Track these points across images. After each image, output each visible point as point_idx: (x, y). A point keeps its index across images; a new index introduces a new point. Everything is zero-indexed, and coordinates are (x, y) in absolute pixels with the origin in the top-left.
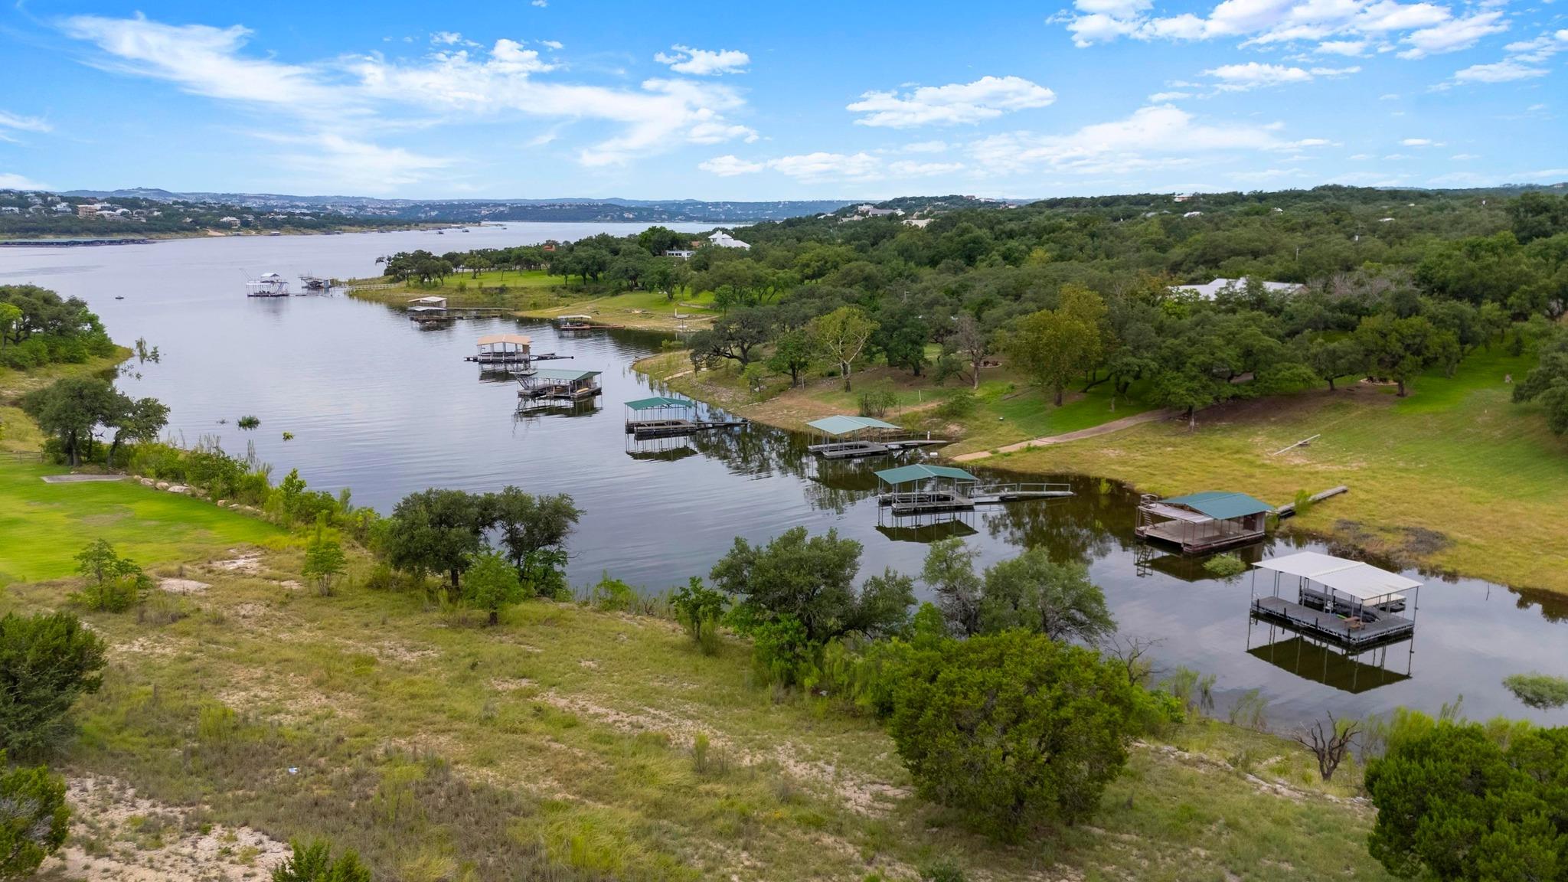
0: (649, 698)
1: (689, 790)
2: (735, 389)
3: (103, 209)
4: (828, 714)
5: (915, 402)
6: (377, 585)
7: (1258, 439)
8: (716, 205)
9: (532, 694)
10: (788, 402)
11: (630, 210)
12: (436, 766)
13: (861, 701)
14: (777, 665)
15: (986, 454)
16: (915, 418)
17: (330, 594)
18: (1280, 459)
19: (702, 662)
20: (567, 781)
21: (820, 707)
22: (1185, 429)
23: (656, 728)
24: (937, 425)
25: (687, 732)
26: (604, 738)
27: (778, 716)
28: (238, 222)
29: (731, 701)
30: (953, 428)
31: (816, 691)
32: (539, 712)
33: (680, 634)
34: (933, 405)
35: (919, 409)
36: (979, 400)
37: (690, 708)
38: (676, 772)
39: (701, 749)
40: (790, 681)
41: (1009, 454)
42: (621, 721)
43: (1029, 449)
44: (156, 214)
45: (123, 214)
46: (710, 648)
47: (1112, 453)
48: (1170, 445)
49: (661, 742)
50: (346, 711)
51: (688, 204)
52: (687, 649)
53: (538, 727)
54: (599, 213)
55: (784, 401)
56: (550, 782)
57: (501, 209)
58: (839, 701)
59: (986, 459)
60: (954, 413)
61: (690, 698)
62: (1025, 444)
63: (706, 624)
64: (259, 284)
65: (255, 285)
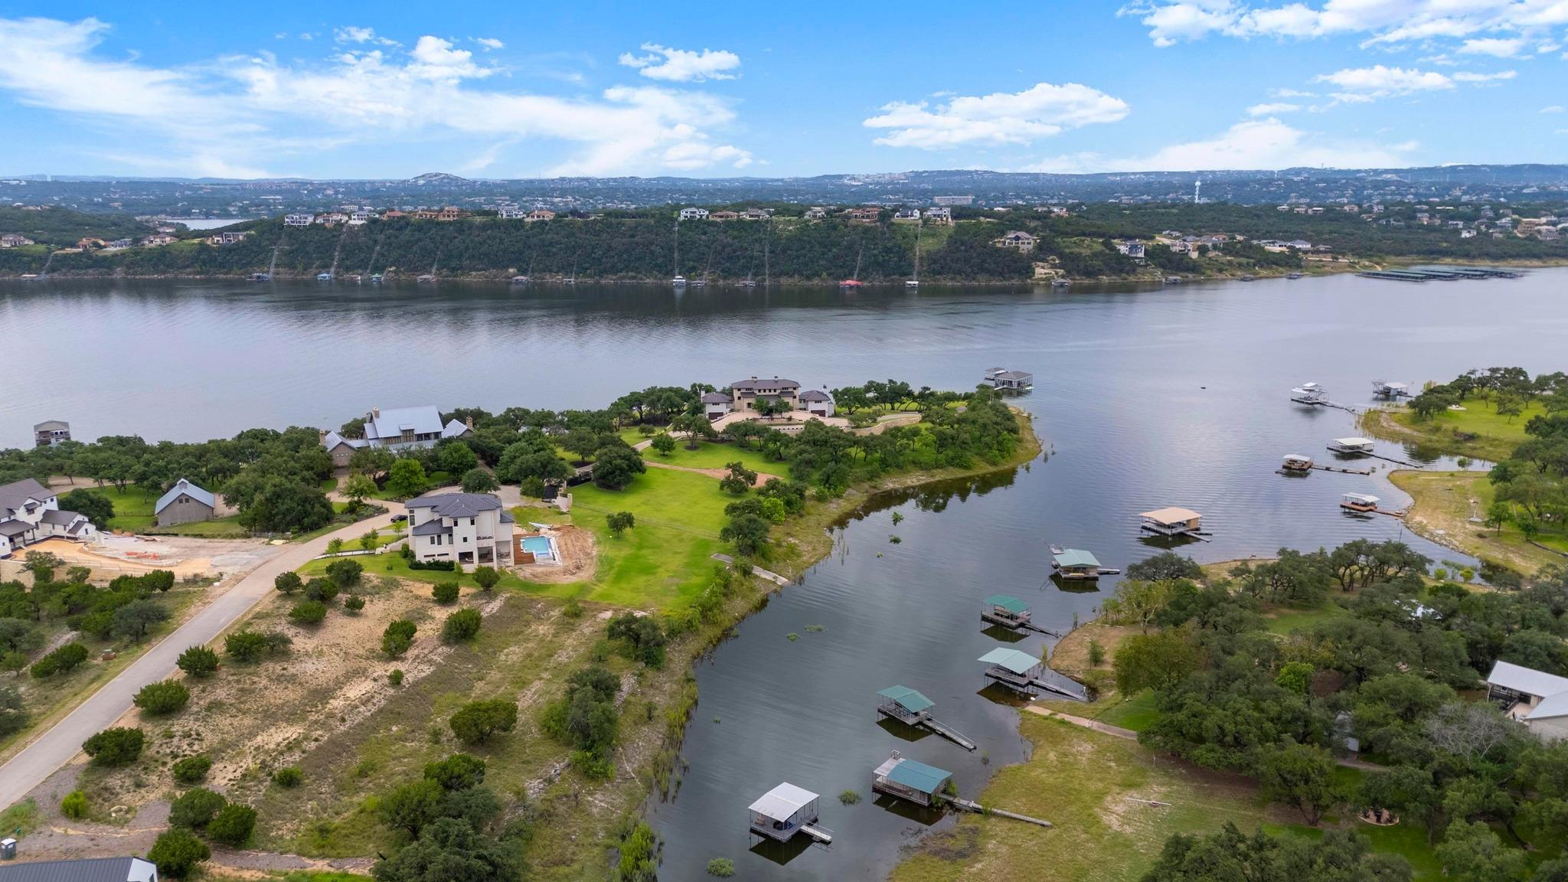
3: (1545, 224)
15: (1047, 713)
18: (1119, 802)
24: (1112, 686)
41: (1049, 719)
48: (1121, 762)
59: (1036, 715)
64: (1301, 391)
65: (1299, 392)
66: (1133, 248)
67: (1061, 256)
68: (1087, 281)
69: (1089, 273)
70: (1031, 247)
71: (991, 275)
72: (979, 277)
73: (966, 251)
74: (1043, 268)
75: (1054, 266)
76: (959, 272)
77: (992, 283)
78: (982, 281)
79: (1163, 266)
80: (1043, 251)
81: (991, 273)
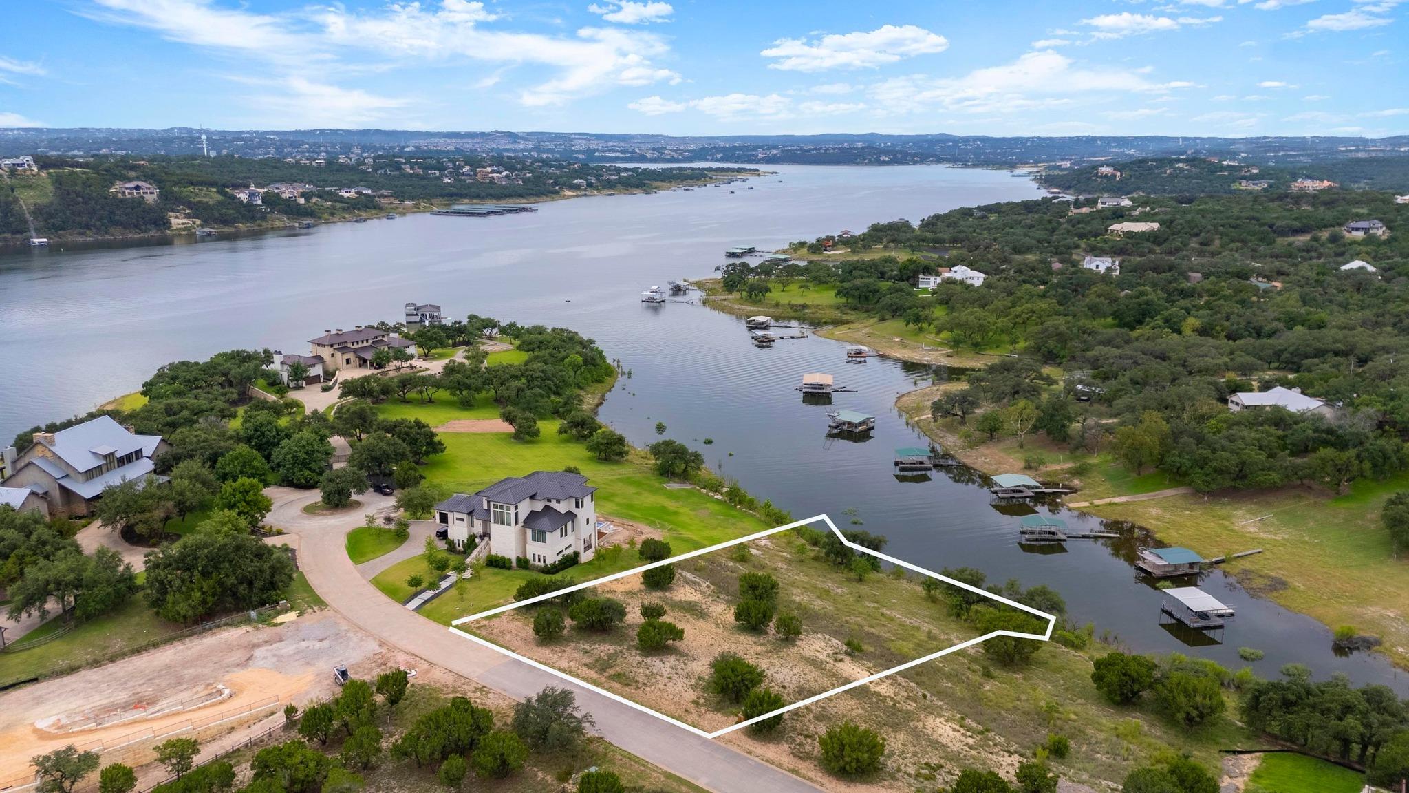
0: (914, 615)
1: (926, 642)
2: (957, 436)
3: (493, 172)
4: (968, 627)
5: (1058, 462)
6: (816, 559)
7: (1240, 513)
8: (966, 140)
9: (879, 608)
10: (986, 452)
11: (885, 152)
12: (861, 626)
13: (978, 625)
14: (955, 610)
15: (1087, 504)
16: (1056, 473)
17: (802, 561)
18: (1244, 526)
19: (931, 605)
20: (894, 635)
21: (966, 625)
22: (1201, 501)
23: (916, 624)
24: (1067, 479)
25: (926, 627)
26: (902, 625)
27: (953, 626)
28: (585, 183)
29: (939, 619)
30: (1076, 482)
31: (966, 620)
32: (883, 614)
33: (924, 593)
34: (1069, 465)
35: (1058, 467)
36: (1095, 465)
37: (927, 620)
38: (923, 637)
39: (929, 632)
40: (958, 615)
41: (1098, 506)
42: (907, 621)
43: (1110, 504)
44: (528, 175)
45: (507, 176)
46: (934, 600)
47: (1154, 511)
48: (1187, 509)
49: (918, 629)
50: (830, 608)
51: (939, 141)
52: (926, 599)
53: (883, 619)
54: (858, 156)
55: (982, 449)
56: (889, 635)
57: (775, 152)
58: (972, 624)
59: (1085, 507)
60: (1079, 472)
61: (927, 616)
62: (1108, 500)
63: (933, 592)
64: (648, 293)
65: (647, 294)
66: (252, 195)
67: (189, 205)
68: (226, 230)
69: (225, 222)
70: (155, 196)
71: (125, 227)
72: (112, 230)
73: (85, 203)
74: (176, 217)
75: (188, 216)
76: (88, 227)
77: (130, 236)
78: (117, 234)
79: (286, 213)
80: (170, 200)
81: (125, 226)
